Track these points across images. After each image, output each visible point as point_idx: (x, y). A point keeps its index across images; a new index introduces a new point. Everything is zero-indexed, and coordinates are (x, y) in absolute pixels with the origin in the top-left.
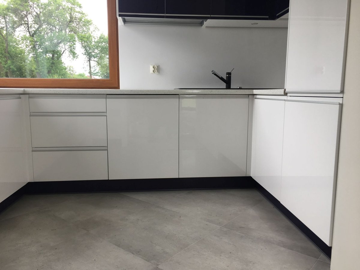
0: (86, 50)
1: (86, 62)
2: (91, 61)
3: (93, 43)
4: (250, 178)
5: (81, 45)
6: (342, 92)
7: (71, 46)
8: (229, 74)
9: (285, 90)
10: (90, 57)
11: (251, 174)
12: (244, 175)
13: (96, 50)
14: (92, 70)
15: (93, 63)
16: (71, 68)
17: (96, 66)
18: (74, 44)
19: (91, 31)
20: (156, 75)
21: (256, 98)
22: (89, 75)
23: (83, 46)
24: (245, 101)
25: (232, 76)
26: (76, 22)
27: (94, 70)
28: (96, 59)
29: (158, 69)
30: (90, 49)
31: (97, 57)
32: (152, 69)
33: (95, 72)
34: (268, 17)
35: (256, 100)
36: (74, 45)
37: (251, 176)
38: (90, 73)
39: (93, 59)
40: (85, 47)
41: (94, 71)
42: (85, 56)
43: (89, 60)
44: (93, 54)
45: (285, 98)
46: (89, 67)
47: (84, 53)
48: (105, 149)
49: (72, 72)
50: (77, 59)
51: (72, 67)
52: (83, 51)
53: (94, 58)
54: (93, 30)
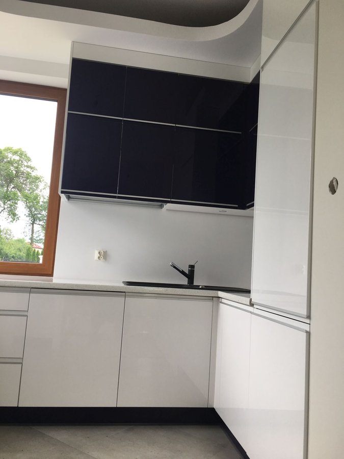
0: (31, 211)
1: (28, 225)
2: (34, 225)
3: (41, 203)
4: (213, 410)
5: (24, 205)
6: (309, 317)
7: (11, 206)
8: (192, 267)
9: (251, 300)
10: (34, 220)
11: (215, 404)
12: (205, 406)
13: (44, 211)
14: (35, 235)
15: (37, 227)
16: (8, 231)
17: (40, 232)
18: (16, 203)
19: (40, 189)
20: (102, 262)
21: (221, 302)
22: (30, 241)
23: (27, 206)
24: (208, 304)
25: (195, 269)
26: (22, 177)
27: (37, 235)
28: (41, 223)
29: (104, 255)
30: (36, 209)
31: (43, 220)
32: (97, 255)
33: (38, 239)
34: (237, 206)
35: (221, 304)
36: (16, 205)
37: (215, 407)
38: (31, 239)
39: (38, 222)
40: (30, 208)
41: (37, 237)
42: (28, 218)
43: (33, 224)
44: (39, 216)
45: (250, 309)
46: (31, 231)
47: (27, 215)
48: (19, 362)
49: (8, 237)
50: (18, 221)
51: (10, 230)
52: (27, 212)
53: (40, 221)
54: (43, 188)
